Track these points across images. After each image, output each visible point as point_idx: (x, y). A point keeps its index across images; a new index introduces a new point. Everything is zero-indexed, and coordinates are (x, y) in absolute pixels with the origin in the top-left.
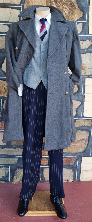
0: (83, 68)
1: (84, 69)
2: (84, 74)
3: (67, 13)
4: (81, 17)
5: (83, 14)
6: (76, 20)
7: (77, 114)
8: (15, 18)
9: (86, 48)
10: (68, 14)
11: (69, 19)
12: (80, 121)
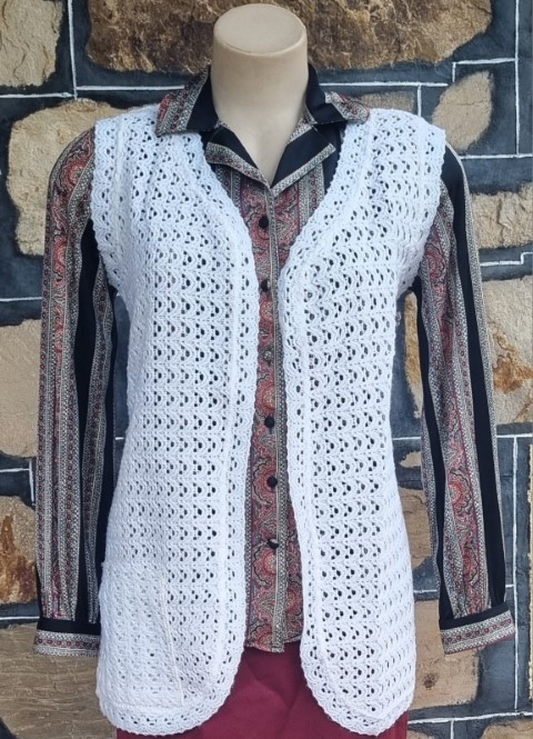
0: (508, 374)
1: (515, 385)
2: (521, 420)
3: (386, 10)
4: (484, 28)
5: (493, 7)
6: (449, 53)
7: (485, 684)
8: (29, 54)
9: (524, 239)
10: (392, 16)
11: (404, 46)
12: (506, 736)
